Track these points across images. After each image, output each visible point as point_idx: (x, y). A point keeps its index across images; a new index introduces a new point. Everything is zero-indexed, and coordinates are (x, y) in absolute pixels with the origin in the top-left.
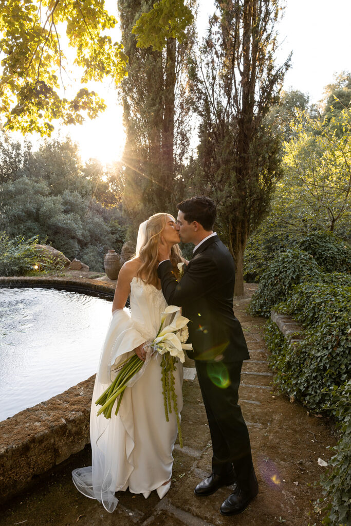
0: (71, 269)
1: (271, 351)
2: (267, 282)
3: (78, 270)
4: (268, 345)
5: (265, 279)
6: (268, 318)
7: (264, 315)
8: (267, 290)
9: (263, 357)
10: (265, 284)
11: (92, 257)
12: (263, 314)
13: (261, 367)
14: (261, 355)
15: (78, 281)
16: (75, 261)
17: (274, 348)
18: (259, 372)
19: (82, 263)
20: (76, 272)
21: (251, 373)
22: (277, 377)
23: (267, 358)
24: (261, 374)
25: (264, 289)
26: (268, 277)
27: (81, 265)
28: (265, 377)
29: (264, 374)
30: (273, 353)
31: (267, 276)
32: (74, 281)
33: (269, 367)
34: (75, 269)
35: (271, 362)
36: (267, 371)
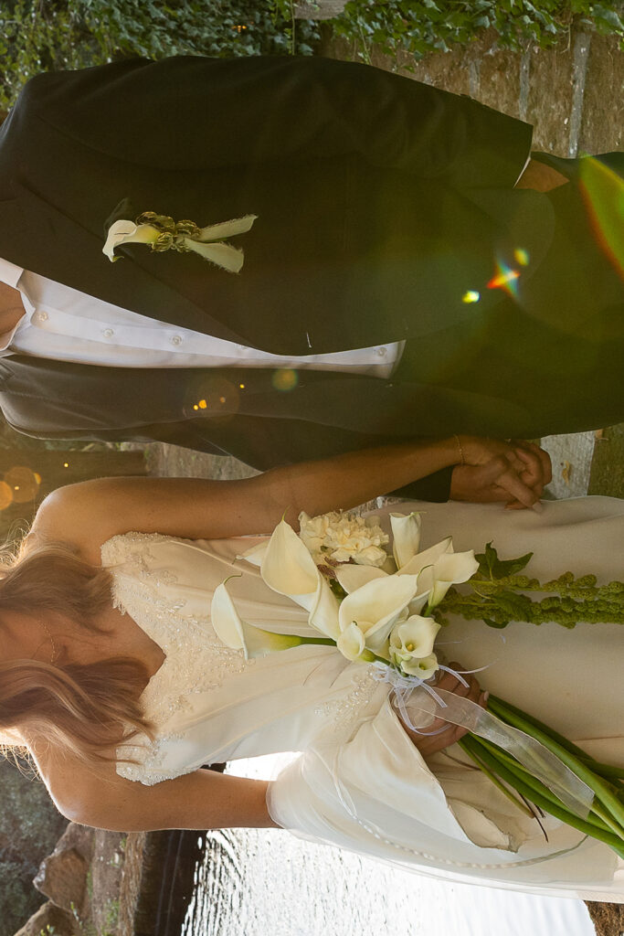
0: (80, 906)
1: (479, 30)
2: (162, 23)
3: (87, 868)
4: (450, 42)
5: (148, 31)
6: (325, 28)
7: (310, 41)
8: (200, 25)
9: (502, 69)
10: (173, 33)
11: (28, 796)
12: (306, 48)
13: (549, 85)
14: (495, 78)
15: (134, 886)
16: (47, 883)
17: (464, 18)
18: (569, 94)
19: (57, 852)
20: (95, 882)
21: (574, 132)
22: (598, 19)
23: (506, 53)
24: (579, 88)
25: (194, 40)
26: (138, 18)
27: (63, 855)
28: (594, 69)
29: (580, 71)
30: (486, 21)
31: (135, 25)
32: (134, 904)
33: (549, 47)
34: (83, 885)
35: (527, 36)
36: (568, 59)
